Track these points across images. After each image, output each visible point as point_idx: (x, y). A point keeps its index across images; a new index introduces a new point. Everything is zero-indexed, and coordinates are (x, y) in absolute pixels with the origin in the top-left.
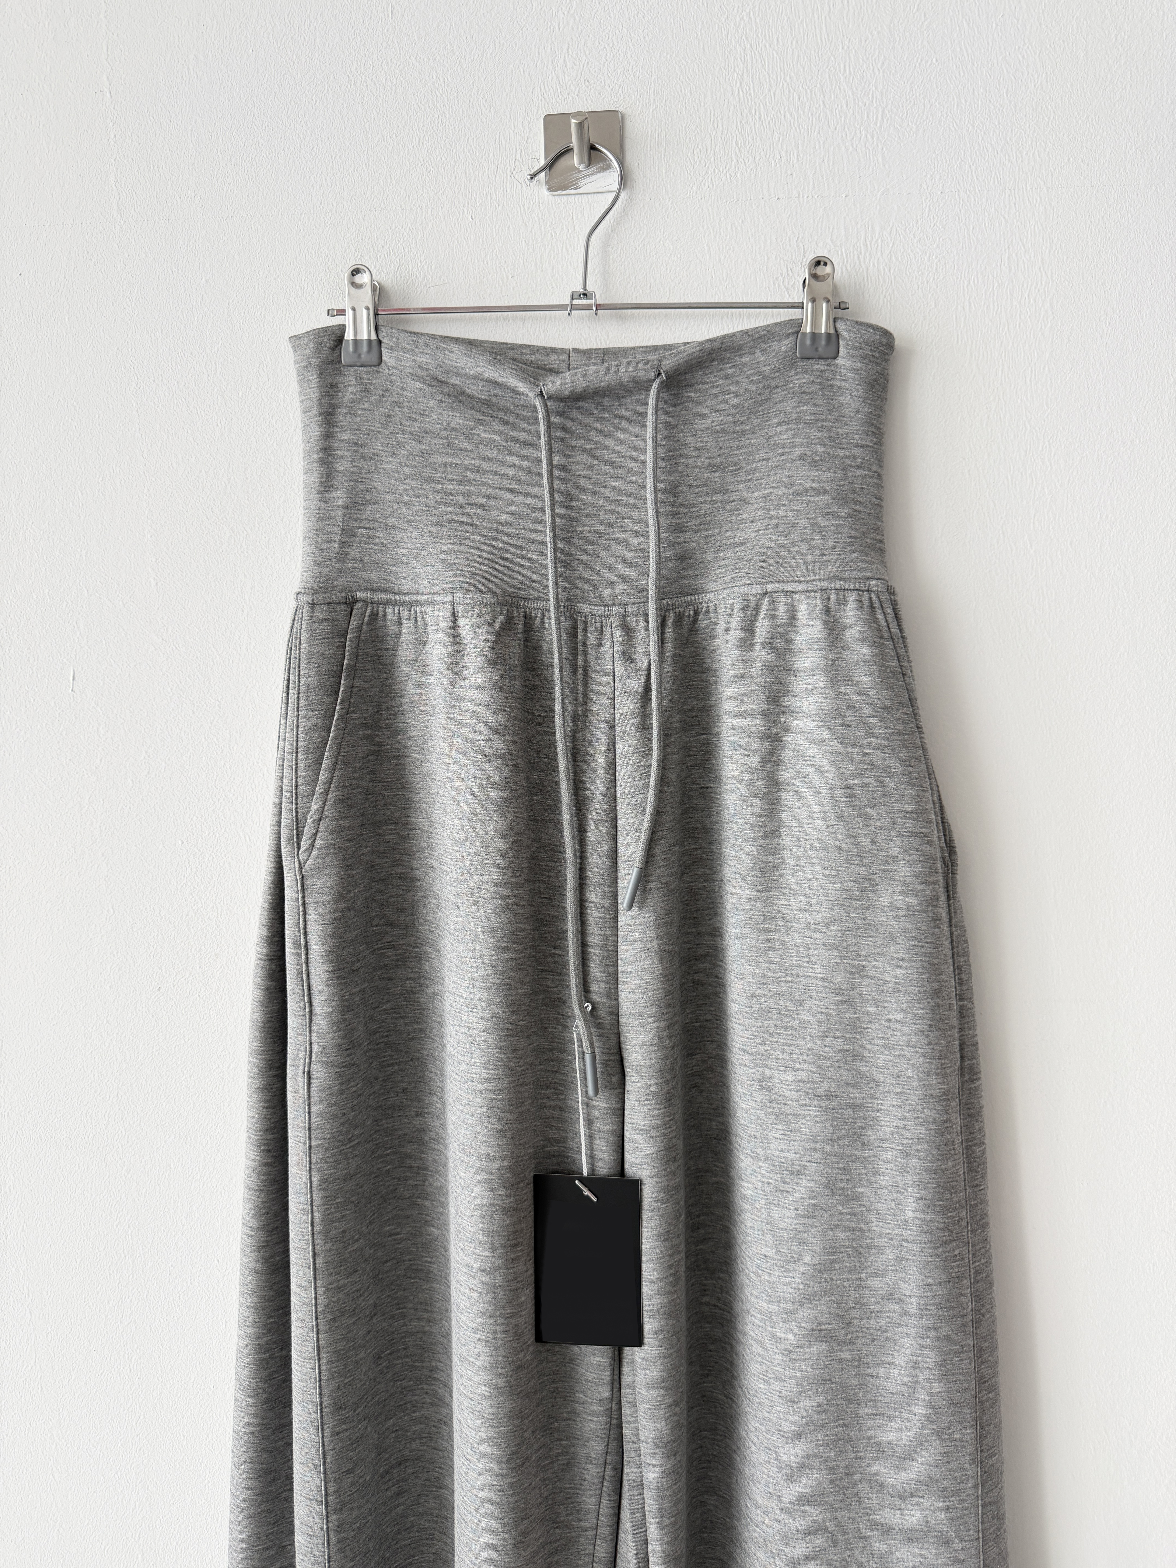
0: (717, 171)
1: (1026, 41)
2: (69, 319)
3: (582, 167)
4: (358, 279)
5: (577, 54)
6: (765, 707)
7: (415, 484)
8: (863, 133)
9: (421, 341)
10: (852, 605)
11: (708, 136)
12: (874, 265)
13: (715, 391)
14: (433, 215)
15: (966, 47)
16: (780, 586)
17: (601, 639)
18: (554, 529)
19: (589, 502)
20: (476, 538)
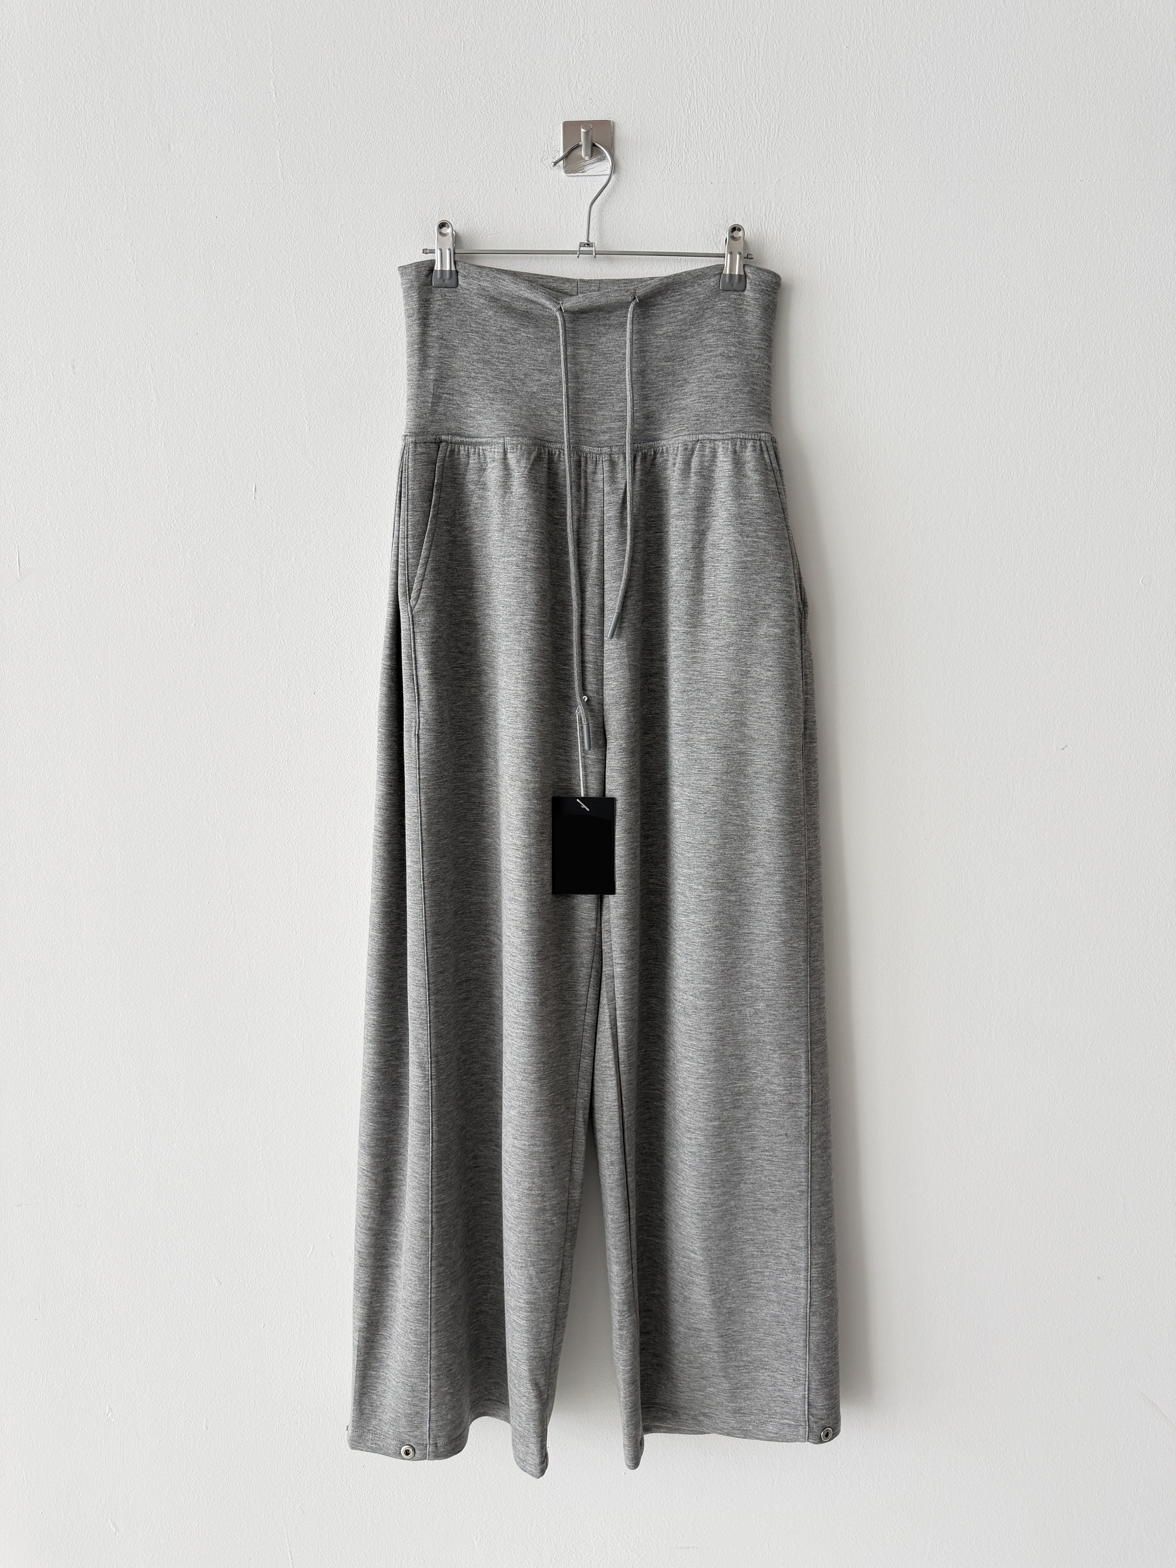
0: (673, 163)
1: (870, 83)
2: (249, 249)
3: (587, 158)
4: (444, 230)
5: (584, 81)
6: (696, 513)
7: (479, 365)
8: (766, 141)
9: (484, 272)
10: (749, 449)
11: (667, 140)
12: (770, 229)
13: (669, 310)
14: (490, 187)
15: (832, 87)
16: (707, 436)
17: (596, 469)
18: (567, 397)
19: (589, 379)
20: (518, 401)
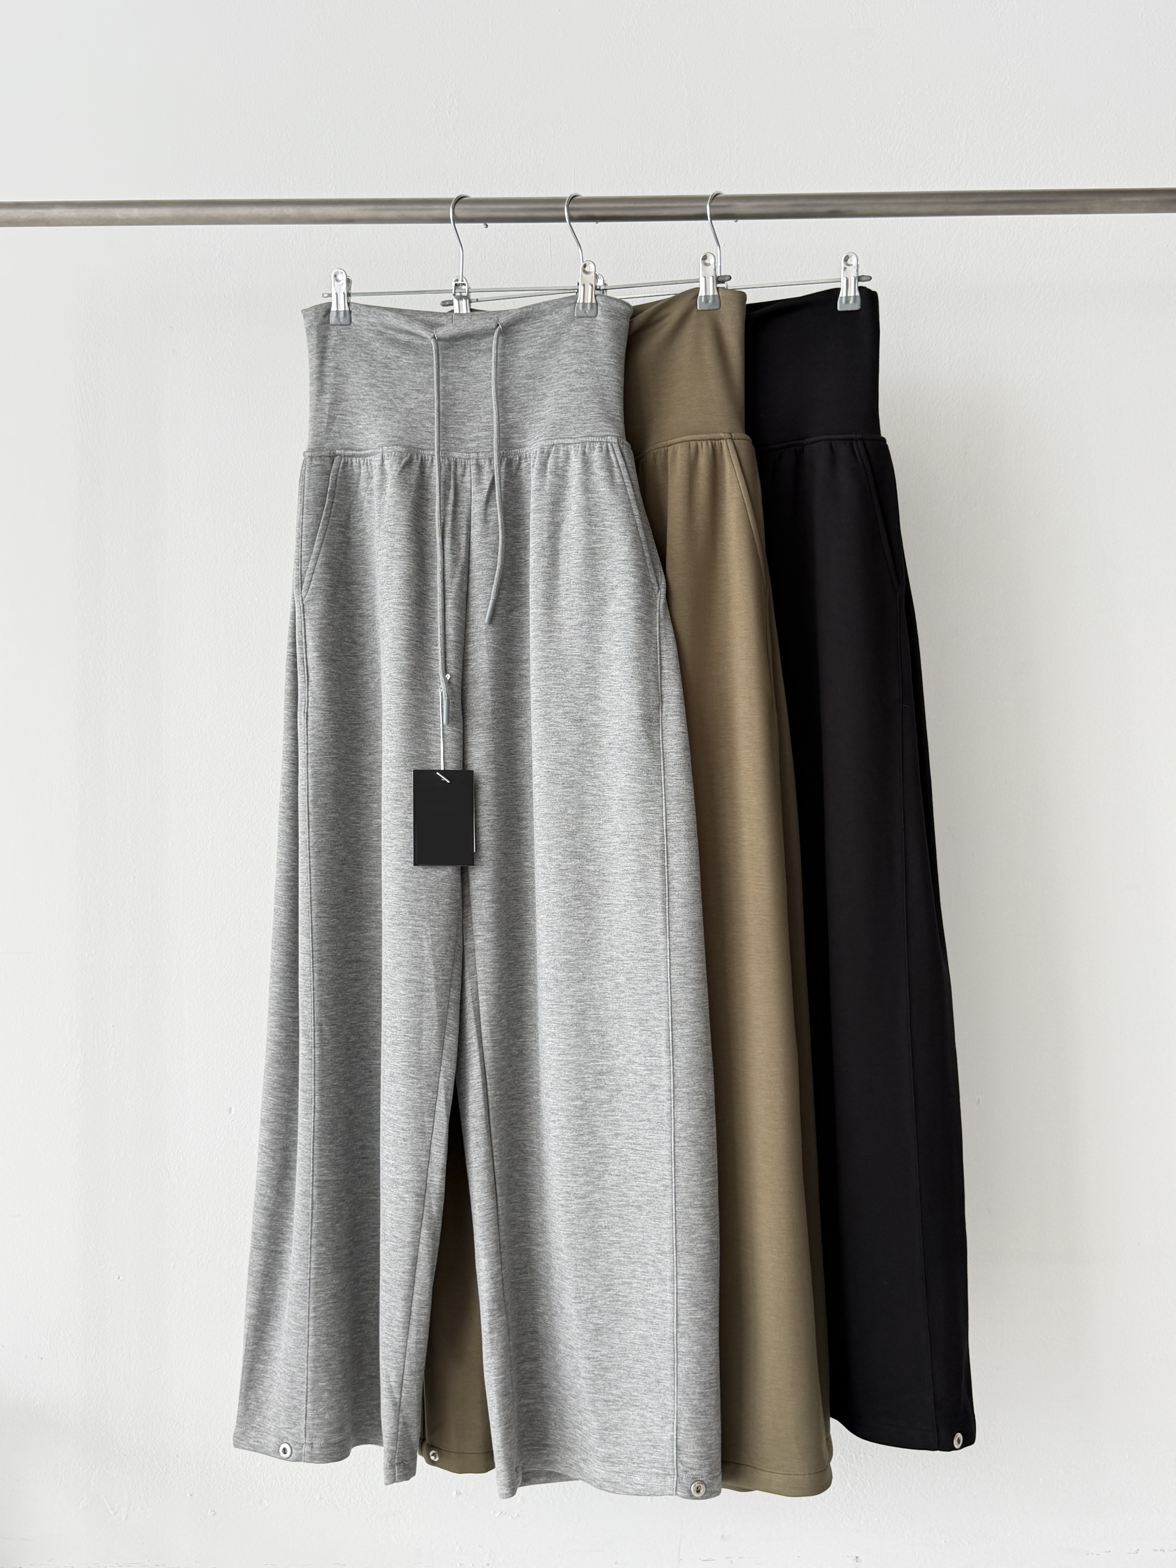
4: (338, 278)
6: (551, 507)
7: (367, 389)
9: (372, 310)
10: (597, 450)
13: (529, 335)
16: (561, 441)
17: (464, 472)
18: (439, 411)
19: (460, 396)
20: (397, 416)
